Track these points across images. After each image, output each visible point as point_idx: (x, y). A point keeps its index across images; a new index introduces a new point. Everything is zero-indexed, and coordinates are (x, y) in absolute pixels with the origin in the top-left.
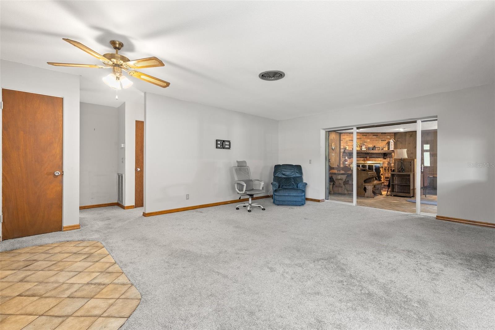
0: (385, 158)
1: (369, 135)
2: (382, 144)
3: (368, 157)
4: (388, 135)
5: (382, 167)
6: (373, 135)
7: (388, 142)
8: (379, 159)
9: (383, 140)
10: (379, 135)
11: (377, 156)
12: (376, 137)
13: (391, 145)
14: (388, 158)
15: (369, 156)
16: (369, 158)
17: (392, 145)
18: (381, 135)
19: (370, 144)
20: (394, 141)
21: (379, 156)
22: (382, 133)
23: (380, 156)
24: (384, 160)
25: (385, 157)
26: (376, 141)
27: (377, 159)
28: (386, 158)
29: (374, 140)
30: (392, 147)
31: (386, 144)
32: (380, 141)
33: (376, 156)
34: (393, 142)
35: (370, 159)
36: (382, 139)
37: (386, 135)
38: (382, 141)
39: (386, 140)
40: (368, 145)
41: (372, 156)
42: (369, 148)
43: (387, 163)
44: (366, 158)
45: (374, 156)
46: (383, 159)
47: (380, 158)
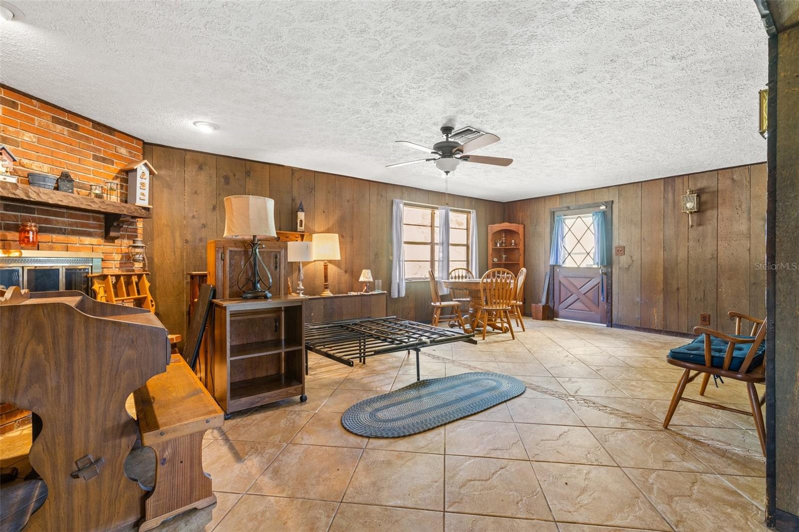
0: (112, 240)
1: (34, 112)
2: (99, 174)
3: (32, 226)
4: (122, 144)
5: (104, 277)
6: (56, 121)
7: (121, 171)
8: (87, 240)
9: (104, 160)
10: (84, 130)
11: (76, 224)
12: (71, 134)
13: (138, 185)
14: (122, 237)
15: (34, 220)
16: (41, 230)
17: (143, 184)
18: (88, 132)
19: (38, 159)
20: (151, 173)
21: (83, 225)
22: (97, 125)
23: (88, 226)
24: (108, 247)
25: (112, 234)
26: (72, 151)
27: (74, 239)
28: (117, 238)
29: (57, 146)
30: (143, 194)
31: (116, 178)
32: (86, 156)
33: (71, 225)
34: (147, 173)
35: (43, 237)
36: (100, 151)
37: (113, 141)
38: (96, 158)
39: (112, 163)
40: (25, 161)
41: (47, 221)
42: (31, 179)
43: (118, 257)
44: (20, 228)
45: (63, 223)
46: (101, 241)
47: (89, 234)
